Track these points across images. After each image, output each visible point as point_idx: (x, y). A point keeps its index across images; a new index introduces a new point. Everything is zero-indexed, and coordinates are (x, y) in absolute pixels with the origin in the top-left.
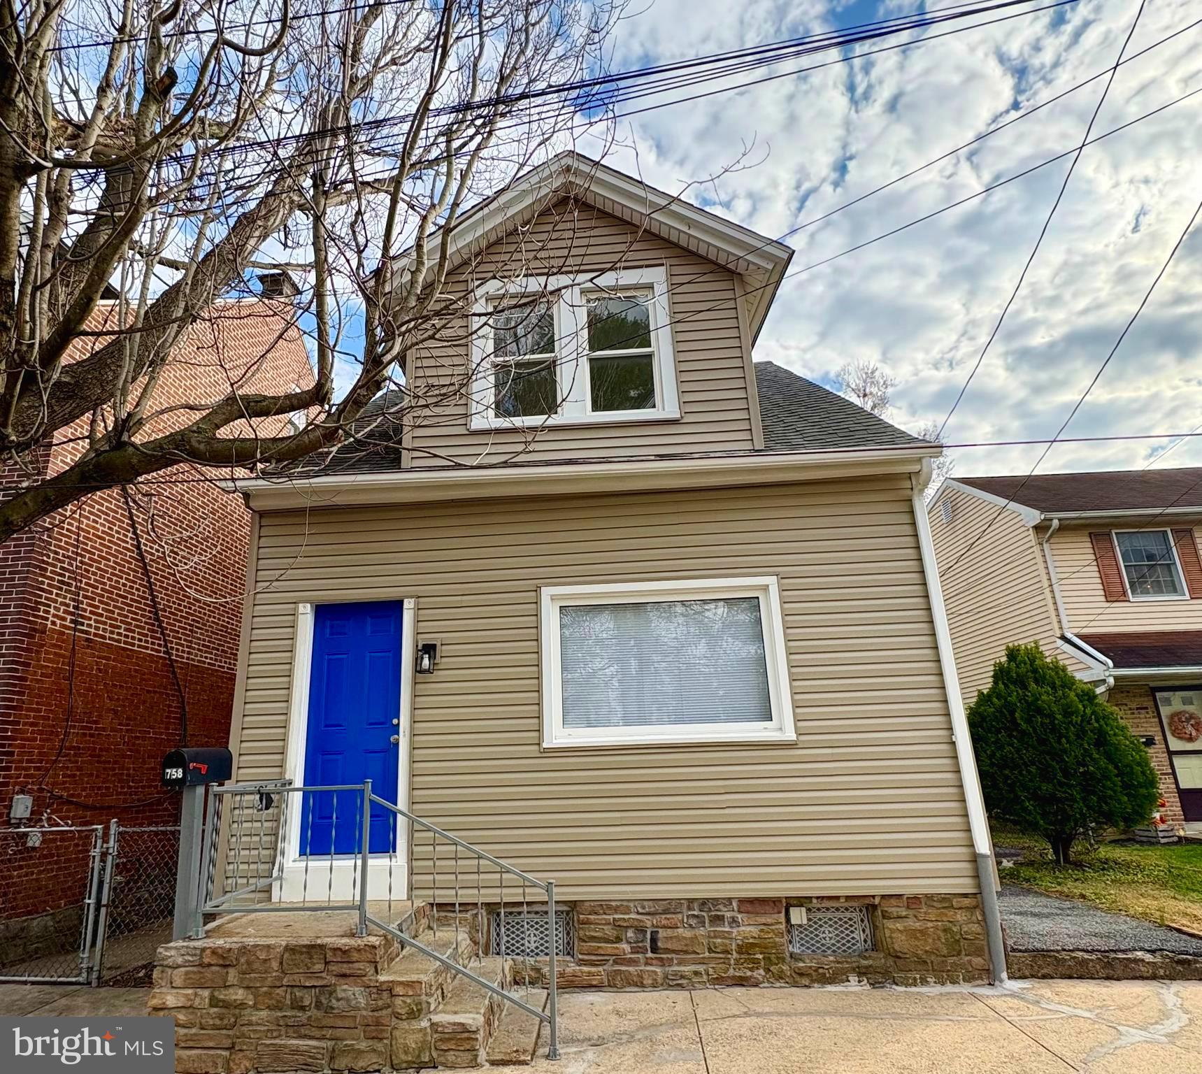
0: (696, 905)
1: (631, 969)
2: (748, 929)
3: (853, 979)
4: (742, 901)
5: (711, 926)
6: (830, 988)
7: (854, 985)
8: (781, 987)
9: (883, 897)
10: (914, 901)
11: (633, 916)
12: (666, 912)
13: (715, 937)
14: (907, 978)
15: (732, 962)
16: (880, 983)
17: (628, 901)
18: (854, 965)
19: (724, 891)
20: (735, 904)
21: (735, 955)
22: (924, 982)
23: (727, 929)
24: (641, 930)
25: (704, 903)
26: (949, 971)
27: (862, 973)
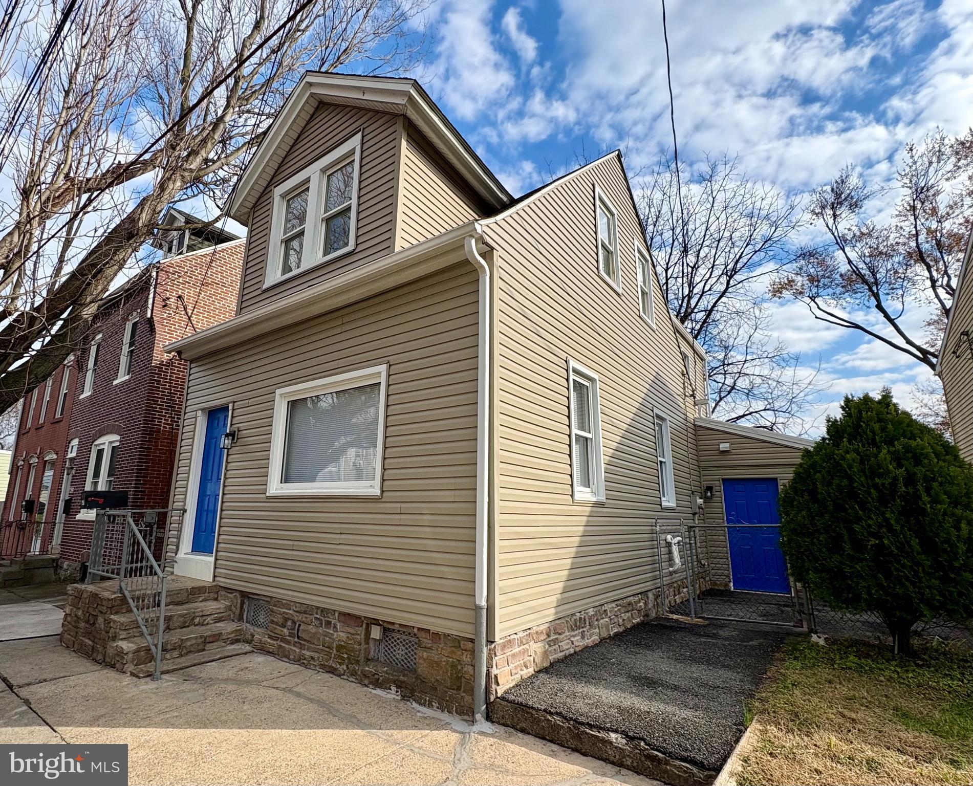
0: (319, 611)
1: (287, 646)
2: (341, 634)
3: (394, 688)
4: (341, 614)
5: (325, 628)
6: (378, 692)
7: (392, 694)
8: (352, 682)
9: (419, 629)
10: (436, 636)
11: (291, 612)
12: (305, 612)
13: (326, 636)
14: (421, 698)
15: (333, 656)
16: (407, 697)
17: (291, 601)
18: (396, 678)
19: (332, 604)
20: (337, 615)
21: (335, 652)
22: (430, 706)
23: (331, 632)
24: (294, 622)
25: (323, 610)
26: (447, 701)
27: (400, 685)
